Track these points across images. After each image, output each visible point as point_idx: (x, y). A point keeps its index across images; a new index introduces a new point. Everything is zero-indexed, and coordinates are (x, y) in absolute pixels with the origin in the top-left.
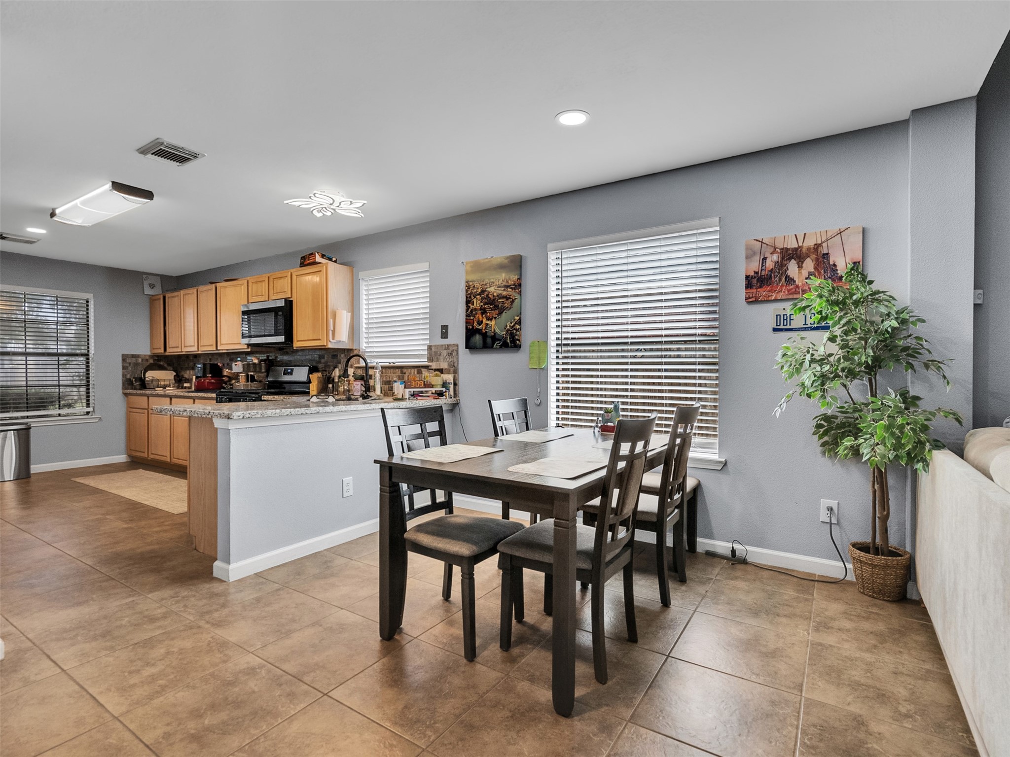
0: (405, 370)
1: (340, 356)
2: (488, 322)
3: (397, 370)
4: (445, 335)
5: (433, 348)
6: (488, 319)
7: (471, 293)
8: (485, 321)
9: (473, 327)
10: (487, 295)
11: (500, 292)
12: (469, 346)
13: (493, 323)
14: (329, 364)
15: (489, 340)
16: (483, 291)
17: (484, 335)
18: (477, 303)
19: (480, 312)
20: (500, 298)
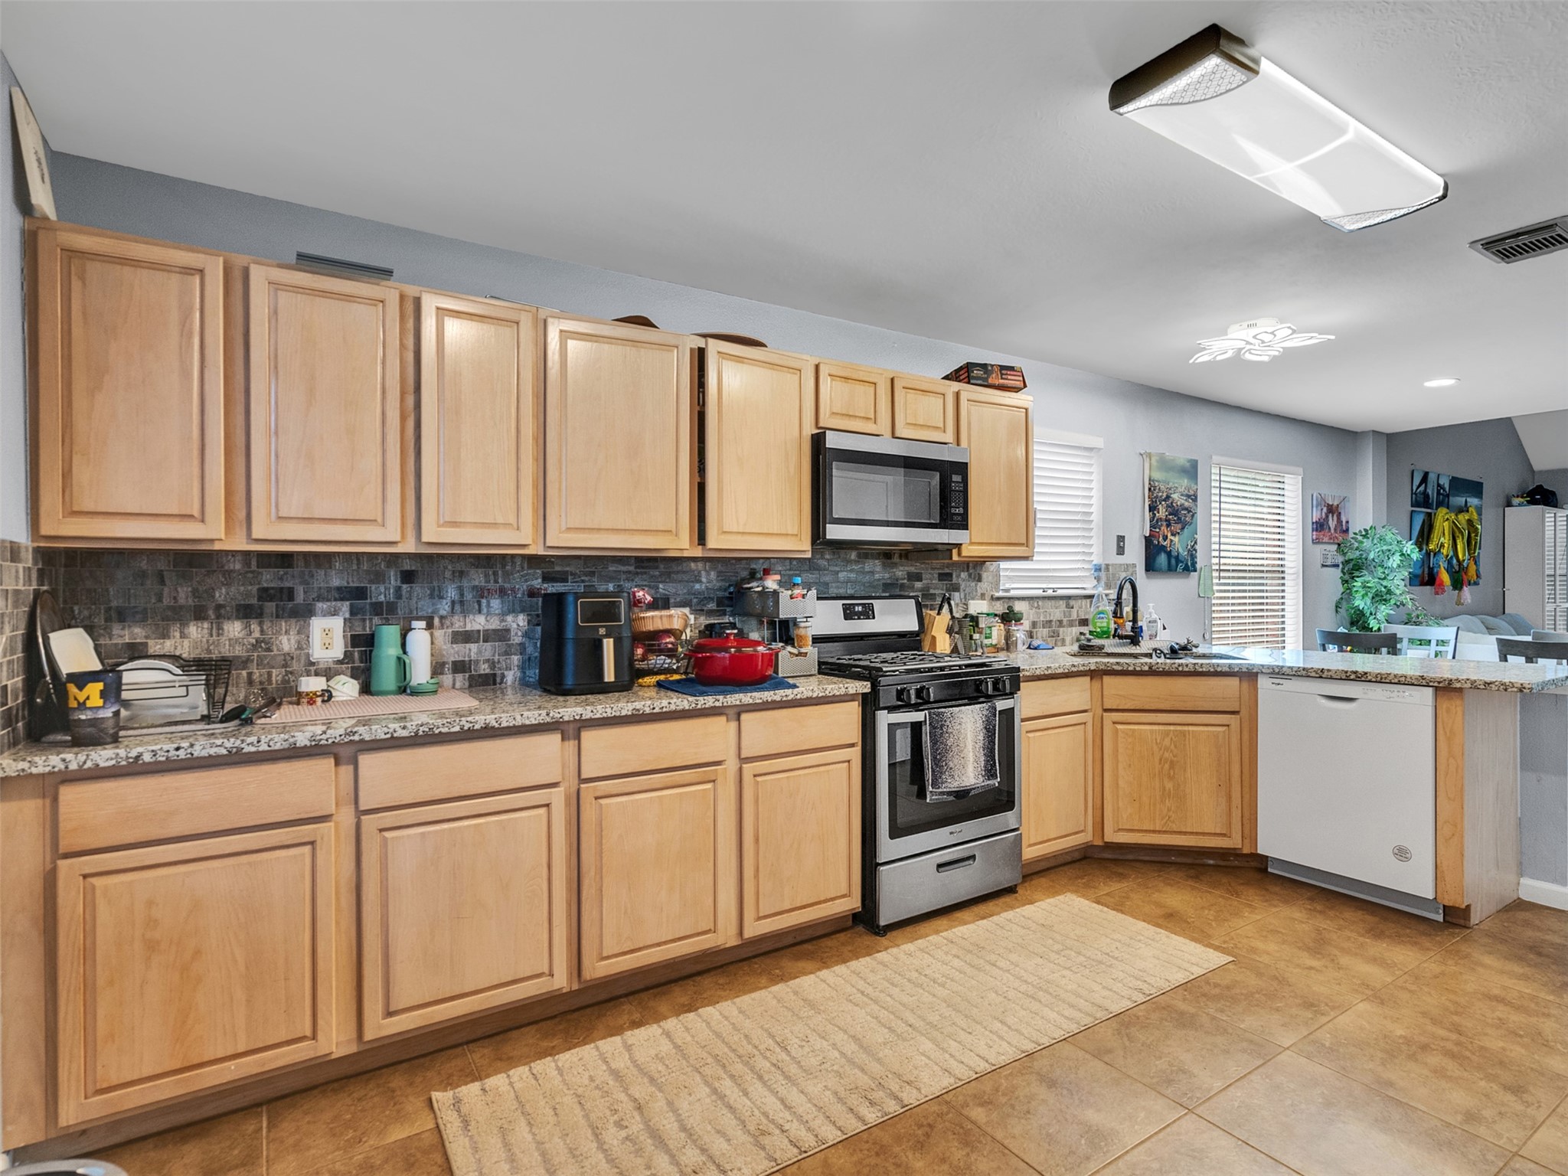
0: (1072, 603)
1: (958, 576)
2: (1172, 538)
3: (1061, 602)
4: (1121, 551)
5: (1110, 567)
6: (1172, 535)
7: (1157, 497)
8: (1170, 537)
9: (1159, 542)
10: (1172, 503)
11: (1183, 501)
12: (1150, 567)
13: (1176, 539)
14: (932, 591)
15: (1173, 561)
16: (1168, 497)
17: (1169, 554)
18: (1162, 513)
19: (1165, 523)
20: (1183, 510)
